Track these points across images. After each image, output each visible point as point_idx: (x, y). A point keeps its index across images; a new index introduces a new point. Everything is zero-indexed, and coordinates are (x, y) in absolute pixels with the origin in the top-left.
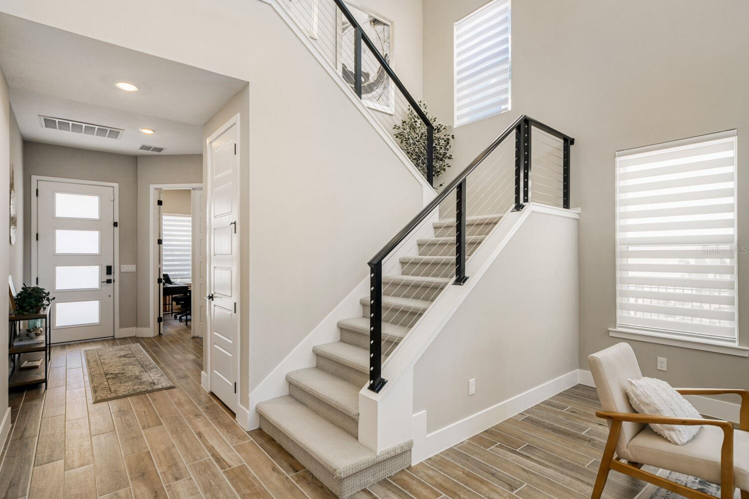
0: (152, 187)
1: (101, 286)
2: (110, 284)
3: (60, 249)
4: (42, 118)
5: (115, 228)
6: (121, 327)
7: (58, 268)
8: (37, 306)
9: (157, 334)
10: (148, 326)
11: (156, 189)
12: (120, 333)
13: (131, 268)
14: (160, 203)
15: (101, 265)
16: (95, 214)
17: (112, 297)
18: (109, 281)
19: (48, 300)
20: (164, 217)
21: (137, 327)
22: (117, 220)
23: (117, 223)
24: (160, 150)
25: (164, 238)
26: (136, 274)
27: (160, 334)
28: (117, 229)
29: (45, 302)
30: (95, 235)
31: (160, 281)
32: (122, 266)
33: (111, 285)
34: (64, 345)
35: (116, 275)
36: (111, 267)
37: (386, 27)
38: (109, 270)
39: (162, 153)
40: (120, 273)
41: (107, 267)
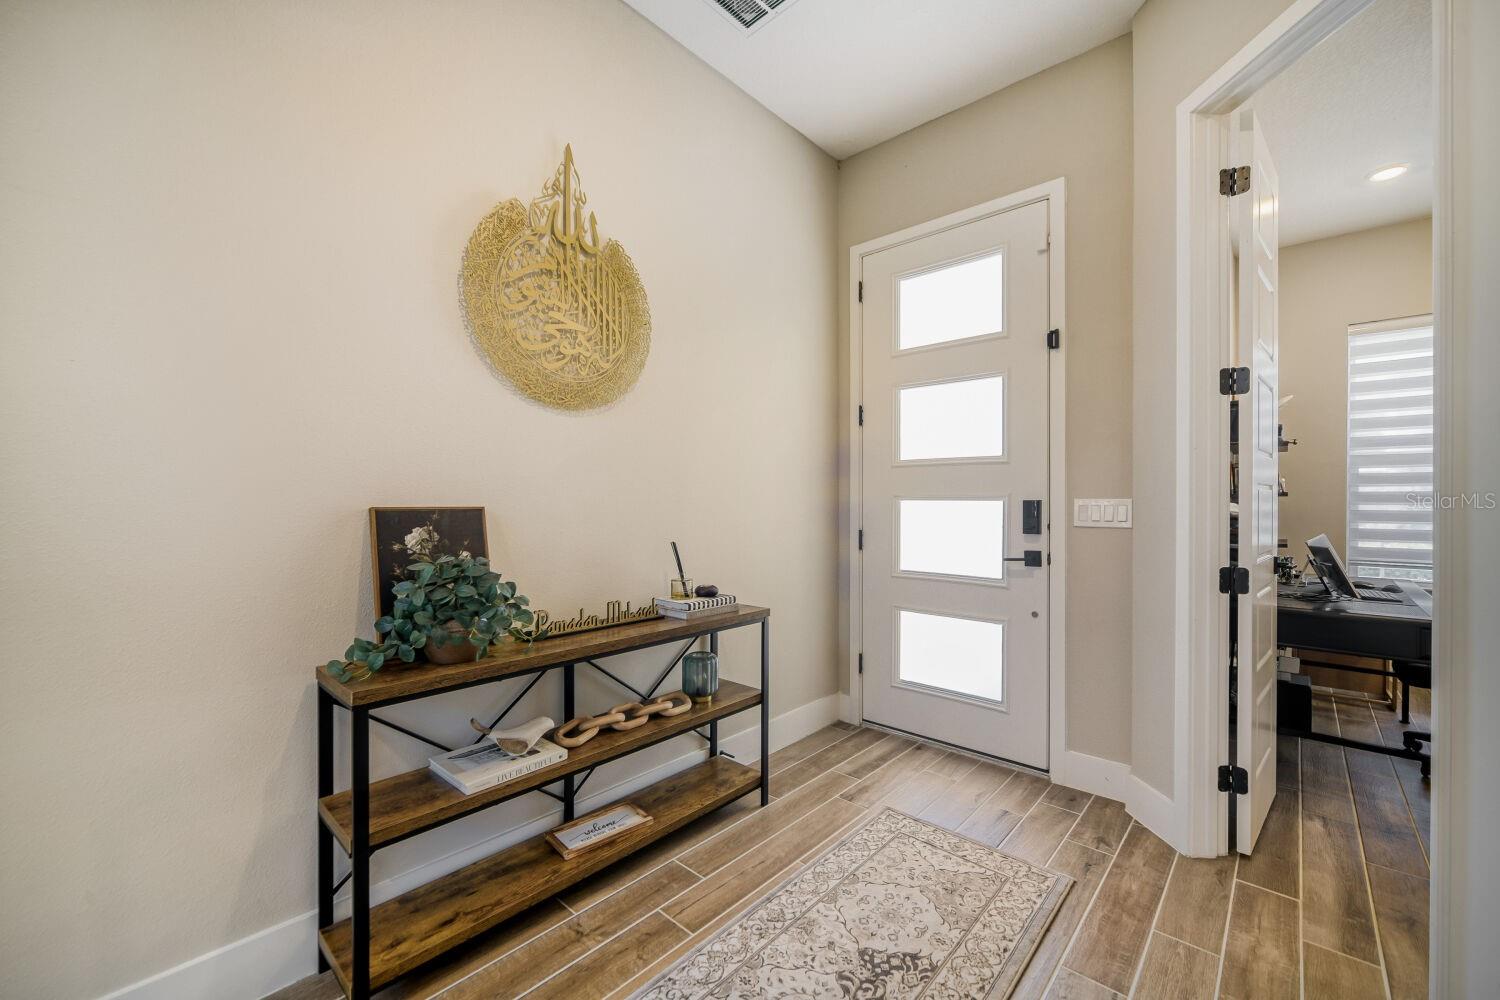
1: (1006, 572)
2: (1036, 570)
5: (1053, 352)
12: (1066, 768)
13: (1111, 512)
15: (1007, 499)
16: (987, 319)
17: (1043, 618)
18: (1033, 559)
21: (1130, 768)
22: (1059, 323)
23: (1056, 332)
28: (1059, 355)
30: (989, 393)
32: (1078, 502)
33: (1039, 573)
35: (1055, 541)
36: (1038, 504)
38: (1032, 517)
40: (1071, 528)
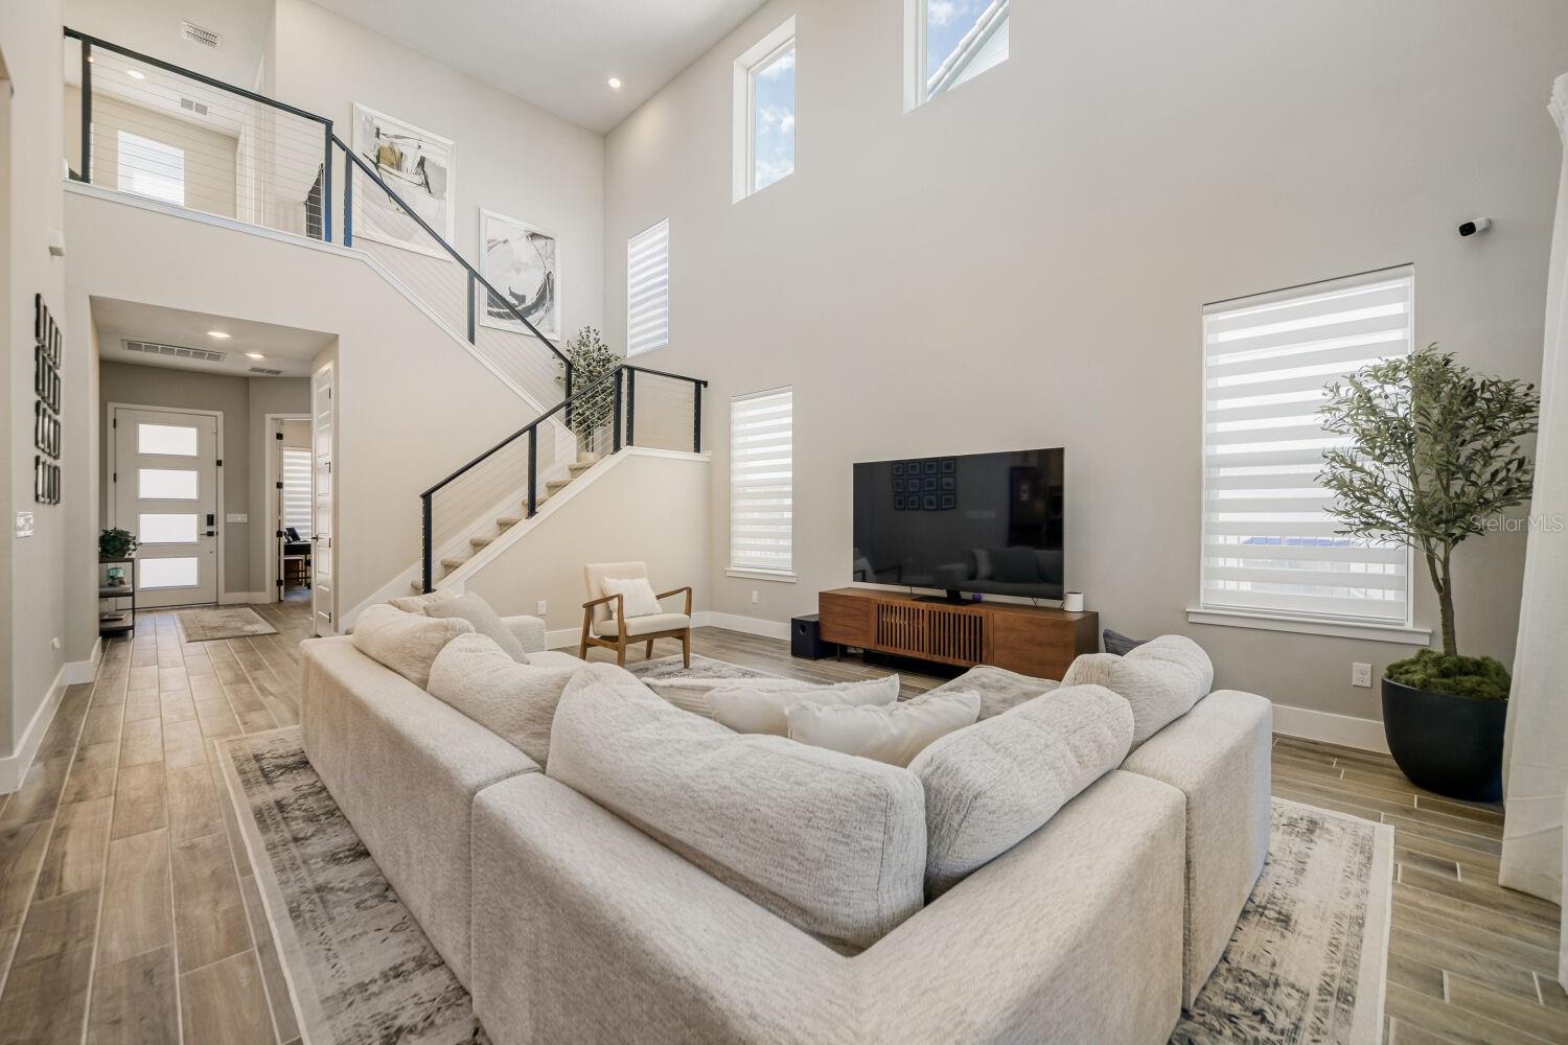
0: (268, 416)
1: (199, 539)
3: (144, 493)
4: (126, 343)
5: (219, 467)
6: (227, 590)
7: (143, 517)
8: (122, 550)
9: (276, 599)
10: (263, 589)
11: (273, 419)
12: (225, 598)
13: (240, 518)
14: (280, 436)
15: (199, 514)
16: (191, 450)
17: (215, 554)
18: (210, 534)
19: (134, 544)
20: (286, 453)
21: (249, 591)
22: (221, 458)
23: (221, 461)
24: (278, 372)
25: (285, 482)
26: (246, 526)
27: (280, 601)
28: (221, 469)
29: (132, 547)
30: (191, 477)
31: (279, 534)
32: (228, 515)
33: (213, 538)
34: (150, 610)
35: (220, 527)
36: (213, 516)
37: (549, 241)
38: (211, 520)
39: (279, 375)
40: (226, 524)
41: (208, 516)
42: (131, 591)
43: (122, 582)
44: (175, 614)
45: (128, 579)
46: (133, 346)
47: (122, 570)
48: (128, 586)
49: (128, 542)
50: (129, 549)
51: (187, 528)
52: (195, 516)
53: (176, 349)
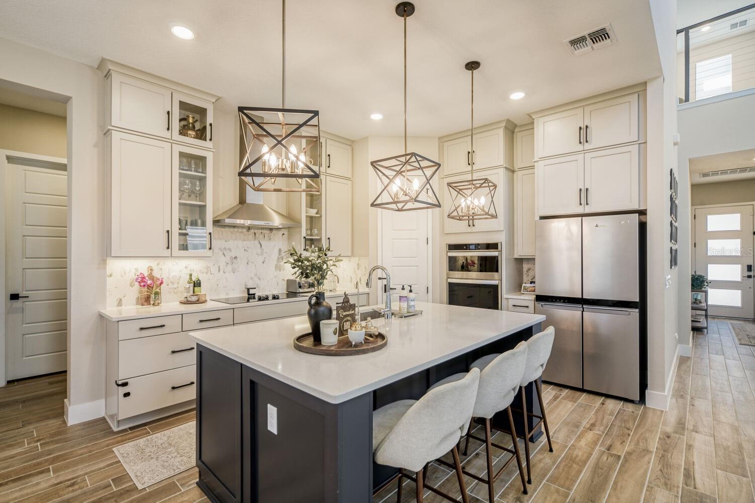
1: (743, 280)
3: (711, 252)
4: (701, 175)
7: (710, 266)
8: (701, 285)
15: (742, 265)
17: (752, 288)
18: (749, 277)
19: (707, 283)
29: (706, 284)
30: (738, 242)
33: (751, 279)
34: (716, 318)
36: (751, 266)
38: (749, 268)
41: (748, 266)
42: (706, 308)
43: (700, 302)
44: (729, 322)
45: (703, 300)
46: (705, 175)
47: (700, 296)
48: (704, 304)
49: (703, 281)
50: (704, 285)
51: (734, 273)
52: (739, 266)
53: (729, 171)
